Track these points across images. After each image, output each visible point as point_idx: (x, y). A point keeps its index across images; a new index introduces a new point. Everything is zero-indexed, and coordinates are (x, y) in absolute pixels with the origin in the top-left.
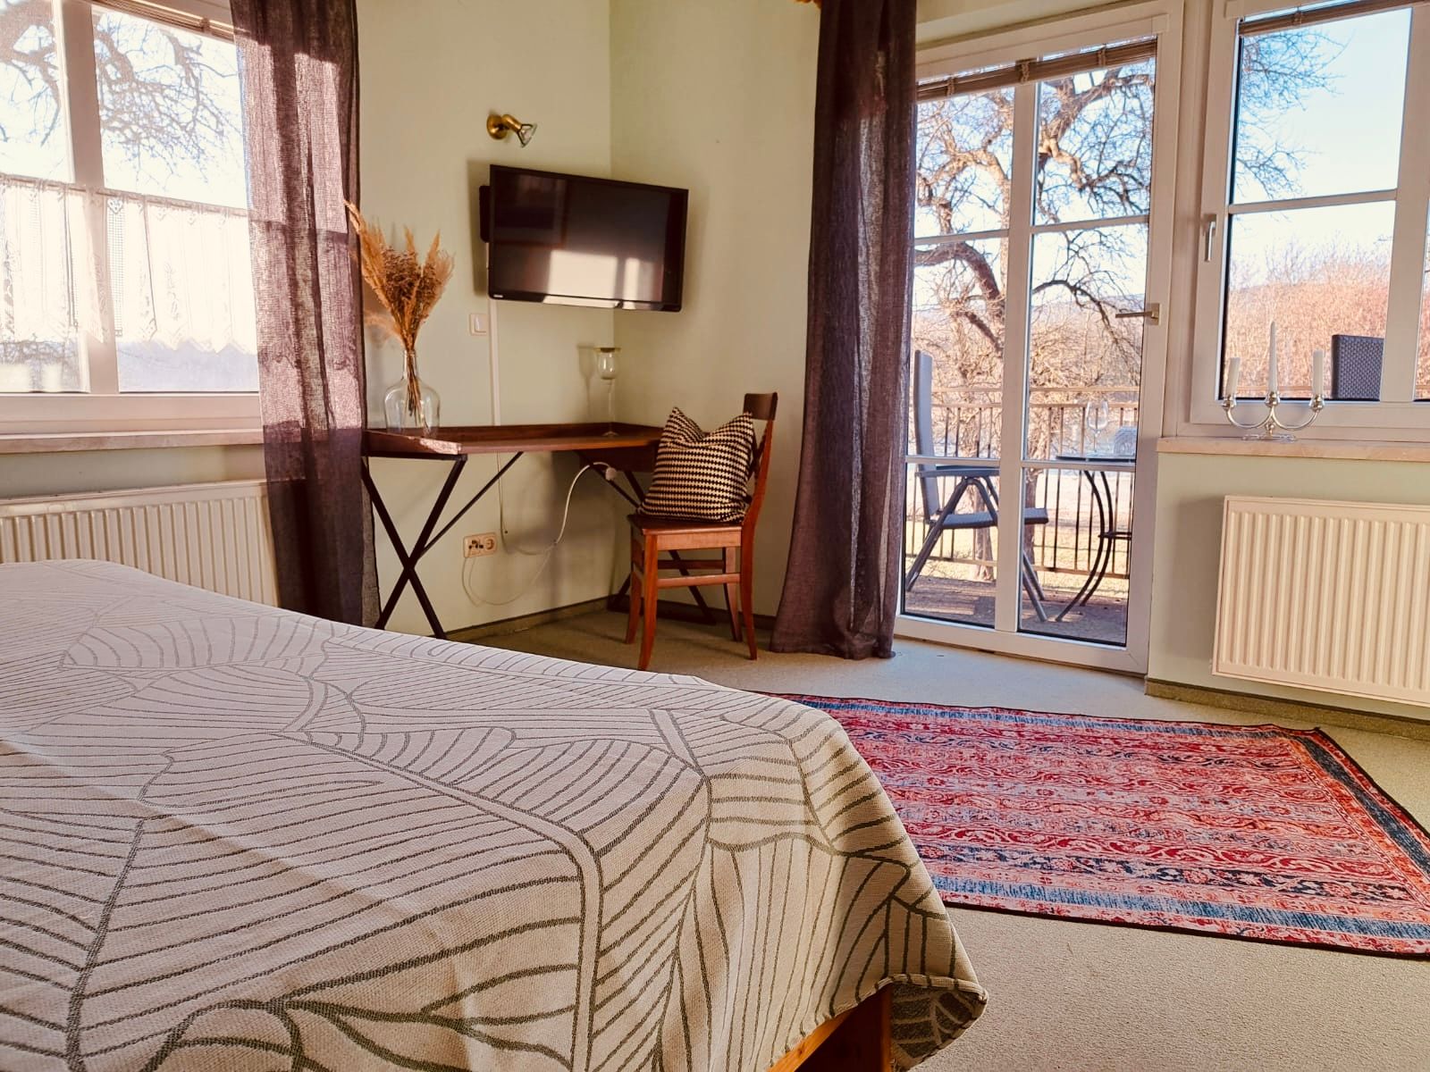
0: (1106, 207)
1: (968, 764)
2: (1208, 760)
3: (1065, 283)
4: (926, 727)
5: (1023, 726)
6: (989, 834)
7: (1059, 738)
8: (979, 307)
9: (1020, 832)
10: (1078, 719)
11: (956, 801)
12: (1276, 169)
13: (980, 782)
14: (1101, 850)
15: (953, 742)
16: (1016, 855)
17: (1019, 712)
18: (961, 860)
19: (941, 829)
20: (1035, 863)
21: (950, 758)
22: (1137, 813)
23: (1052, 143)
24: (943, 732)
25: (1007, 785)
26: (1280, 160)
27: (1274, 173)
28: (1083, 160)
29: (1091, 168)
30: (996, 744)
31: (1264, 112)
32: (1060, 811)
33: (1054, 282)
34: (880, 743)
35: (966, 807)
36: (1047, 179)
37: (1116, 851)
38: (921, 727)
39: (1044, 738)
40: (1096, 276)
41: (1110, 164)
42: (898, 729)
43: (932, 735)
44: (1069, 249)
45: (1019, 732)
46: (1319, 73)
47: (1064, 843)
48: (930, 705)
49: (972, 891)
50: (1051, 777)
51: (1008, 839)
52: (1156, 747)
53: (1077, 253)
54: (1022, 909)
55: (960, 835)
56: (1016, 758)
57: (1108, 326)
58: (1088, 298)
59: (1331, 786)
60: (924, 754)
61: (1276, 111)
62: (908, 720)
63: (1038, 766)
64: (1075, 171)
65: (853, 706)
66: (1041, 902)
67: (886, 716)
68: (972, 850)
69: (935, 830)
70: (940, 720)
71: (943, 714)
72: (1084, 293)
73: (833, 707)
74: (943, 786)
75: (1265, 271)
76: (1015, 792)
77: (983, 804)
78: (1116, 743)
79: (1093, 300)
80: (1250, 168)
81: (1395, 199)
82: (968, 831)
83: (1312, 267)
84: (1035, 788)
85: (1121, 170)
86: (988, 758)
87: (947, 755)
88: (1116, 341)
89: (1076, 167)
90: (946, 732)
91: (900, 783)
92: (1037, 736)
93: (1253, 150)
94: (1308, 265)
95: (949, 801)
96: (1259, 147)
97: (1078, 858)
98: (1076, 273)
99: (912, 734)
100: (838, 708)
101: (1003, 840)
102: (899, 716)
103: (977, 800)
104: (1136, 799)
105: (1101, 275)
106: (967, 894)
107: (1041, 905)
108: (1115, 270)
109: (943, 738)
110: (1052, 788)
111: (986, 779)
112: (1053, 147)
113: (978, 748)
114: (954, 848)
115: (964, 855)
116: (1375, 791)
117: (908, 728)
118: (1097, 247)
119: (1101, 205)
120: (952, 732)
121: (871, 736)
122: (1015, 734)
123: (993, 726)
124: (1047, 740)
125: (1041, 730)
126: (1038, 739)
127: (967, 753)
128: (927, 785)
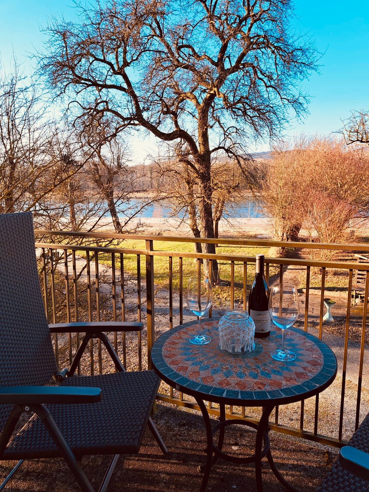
0: (238, 118)
3: (223, 148)
8: (191, 157)
12: (299, 103)
23: (215, 89)
26: (301, 100)
27: (299, 105)
28: (228, 96)
29: (231, 99)
31: (295, 81)
33: (219, 148)
36: (216, 106)
40: (235, 145)
41: (238, 98)
44: (225, 134)
46: (315, 64)
53: (228, 136)
57: (240, 165)
58: (232, 155)
61: (299, 80)
64: (225, 101)
72: (231, 152)
75: (294, 145)
79: (234, 155)
80: (290, 102)
83: (309, 143)
85: (243, 100)
88: (243, 171)
89: (226, 99)
93: (291, 95)
94: (308, 142)
96: (293, 94)
98: (228, 144)
105: (237, 145)
108: (242, 143)
112: (216, 91)
118: (235, 134)
119: (236, 116)
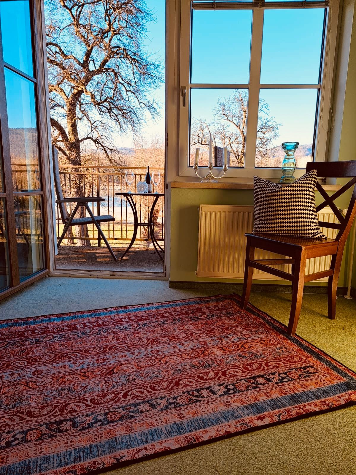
0: (103, 113)
1: (112, 344)
2: (208, 316)
3: (91, 138)
4: (85, 326)
5: (130, 314)
6: (140, 390)
7: (147, 318)
8: (62, 144)
9: (154, 383)
10: (151, 306)
11: (115, 371)
13: (122, 354)
14: (195, 383)
15: (101, 332)
16: (159, 401)
17: (125, 307)
18: (132, 417)
19: (113, 395)
20: (170, 404)
21: (102, 342)
22: (198, 353)
24: (94, 326)
25: (136, 352)
26: (155, 105)
27: (153, 109)
28: (95, 94)
29: (98, 98)
30: (122, 328)
31: (149, 89)
32: (167, 362)
33: (88, 138)
34: (63, 342)
35: (121, 374)
36: (83, 101)
37: (202, 381)
38: (82, 326)
39: (141, 319)
40: (101, 137)
41: (104, 98)
42: (70, 330)
43: (89, 330)
44: (92, 127)
45: (129, 318)
47: (177, 384)
48: (83, 312)
49: (147, 442)
50: (153, 341)
51: (151, 390)
52: (186, 313)
53: (94, 128)
54: (178, 446)
55: (125, 396)
56: (134, 334)
57: (107, 155)
58: (100, 145)
59: (255, 319)
60: (89, 342)
61: (152, 89)
62: (74, 323)
63: (146, 336)
64: (92, 98)
65: (42, 321)
66: (186, 434)
67: (62, 323)
68: (135, 405)
69: (110, 397)
70: (90, 319)
71: (91, 315)
72: (98, 143)
73: (31, 323)
74: (105, 363)
76: (142, 355)
77: (130, 368)
78: (171, 315)
80: (146, 106)
81: (248, 89)
82: (129, 391)
84: (149, 351)
85: (109, 100)
86: (121, 337)
87: (101, 341)
89: (93, 97)
90: (95, 326)
91: (81, 367)
92: (138, 318)
93: (147, 101)
95: (111, 373)
97: (188, 392)
98: (95, 136)
99: (79, 331)
100: (34, 323)
101: (149, 392)
102: (68, 321)
103: (125, 367)
104: (194, 344)
105: (103, 137)
106: (146, 445)
107: (186, 437)
108: (107, 135)
109: (95, 330)
110: (157, 348)
111: (125, 351)
112: (84, 88)
113: (114, 332)
114: (124, 408)
115: (131, 412)
116: (270, 318)
117: (76, 327)
118: (101, 128)
119: (101, 112)
120: (99, 325)
121: (57, 338)
122: (128, 320)
123: (117, 317)
124: (143, 320)
125: (138, 315)
126: (139, 320)
127: (111, 336)
128: (96, 364)
